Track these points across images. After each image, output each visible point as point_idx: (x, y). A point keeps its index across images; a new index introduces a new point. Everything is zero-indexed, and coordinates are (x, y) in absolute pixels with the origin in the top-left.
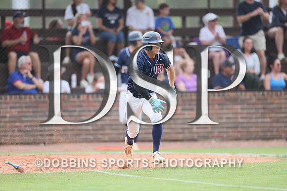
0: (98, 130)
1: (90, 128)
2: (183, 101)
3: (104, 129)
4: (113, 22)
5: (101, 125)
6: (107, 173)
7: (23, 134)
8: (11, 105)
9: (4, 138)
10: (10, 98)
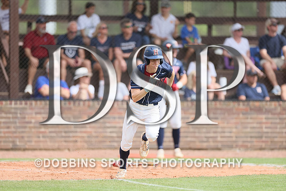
4: (140, 30)
7: (48, 139)
8: (37, 110)
9: (28, 144)
10: (36, 104)
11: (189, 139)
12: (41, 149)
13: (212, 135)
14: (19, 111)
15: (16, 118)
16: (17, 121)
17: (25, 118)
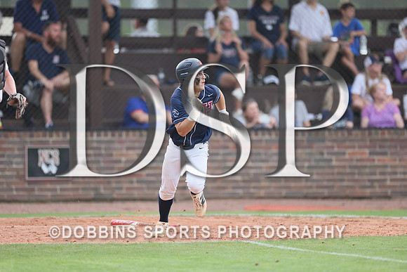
0: (250, 181)
1: (238, 178)
2: (371, 141)
3: (259, 181)
4: (269, 28)
5: (254, 174)
6: (262, 244)
7: (144, 186)
8: (128, 144)
9: (117, 192)
10: (127, 135)
11: (345, 184)
12: (134, 200)
13: (378, 177)
14: (103, 146)
15: (100, 155)
16: (101, 159)
17: (111, 155)
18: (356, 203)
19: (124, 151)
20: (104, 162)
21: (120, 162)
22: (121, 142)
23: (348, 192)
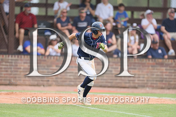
8: (25, 61)
9: (19, 81)
10: (24, 57)
11: (118, 81)
13: (132, 79)
14: (13, 61)
15: (12, 65)
16: (12, 67)
17: (17, 66)
18: (122, 90)
19: (23, 64)
20: (14, 68)
21: (21, 69)
22: (21, 60)
23: (119, 85)
